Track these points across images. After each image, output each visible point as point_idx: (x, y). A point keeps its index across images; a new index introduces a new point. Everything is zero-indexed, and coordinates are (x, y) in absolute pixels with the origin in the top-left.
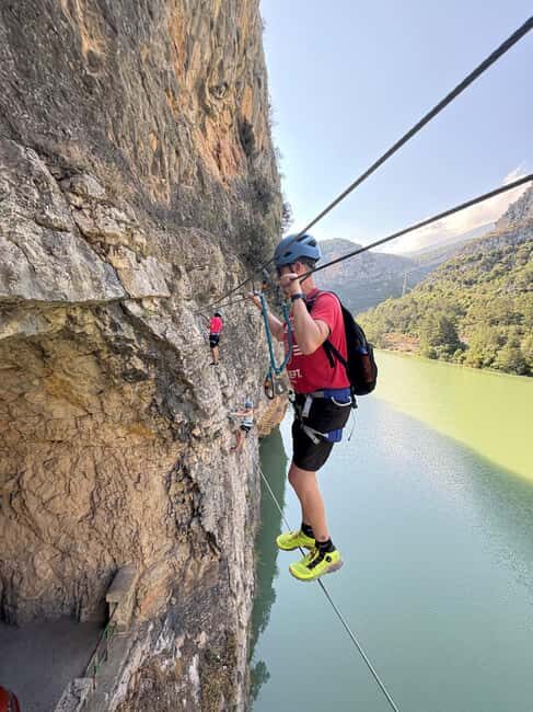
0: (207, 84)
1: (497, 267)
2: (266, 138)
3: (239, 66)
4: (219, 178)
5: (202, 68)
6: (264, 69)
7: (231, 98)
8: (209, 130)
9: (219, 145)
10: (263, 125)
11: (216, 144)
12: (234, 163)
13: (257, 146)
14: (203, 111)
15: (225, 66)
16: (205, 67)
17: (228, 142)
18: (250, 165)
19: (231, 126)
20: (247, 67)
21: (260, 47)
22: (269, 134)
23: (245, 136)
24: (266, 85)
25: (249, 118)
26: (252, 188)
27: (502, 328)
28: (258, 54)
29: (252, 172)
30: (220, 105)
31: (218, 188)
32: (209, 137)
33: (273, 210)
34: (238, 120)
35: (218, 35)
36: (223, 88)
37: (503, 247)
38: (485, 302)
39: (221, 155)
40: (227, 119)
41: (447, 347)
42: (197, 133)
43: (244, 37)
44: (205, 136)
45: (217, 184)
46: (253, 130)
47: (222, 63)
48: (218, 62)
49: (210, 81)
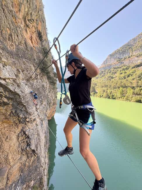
0: (27, 18)
1: (102, 75)
2: (46, 37)
3: (37, 15)
4: (32, 46)
5: (25, 13)
6: (45, 18)
7: (35, 24)
8: (28, 31)
9: (31, 36)
10: (45, 33)
11: (30, 36)
12: (36, 42)
13: (43, 39)
14: (26, 26)
15: (33, 14)
16: (26, 13)
17: (35, 36)
18: (42, 44)
19: (35, 32)
20: (39, 16)
21: (43, 12)
22: (47, 36)
23: (40, 36)
24: (45, 23)
25: (41, 31)
26: (43, 50)
27: (104, 88)
28: (42, 14)
29: (42, 46)
30: (31, 25)
31: (32, 49)
32: (28, 33)
33: (49, 57)
34: (37, 31)
35: (30, 5)
36: (32, 20)
37: (103, 70)
38: (100, 82)
39: (32, 39)
40: (34, 29)
41: (93, 93)
42: (24, 32)
43: (38, 8)
44: (27, 33)
45: (31, 47)
46: (42, 34)
47: (31, 13)
48: (30, 13)
49: (28, 17)
